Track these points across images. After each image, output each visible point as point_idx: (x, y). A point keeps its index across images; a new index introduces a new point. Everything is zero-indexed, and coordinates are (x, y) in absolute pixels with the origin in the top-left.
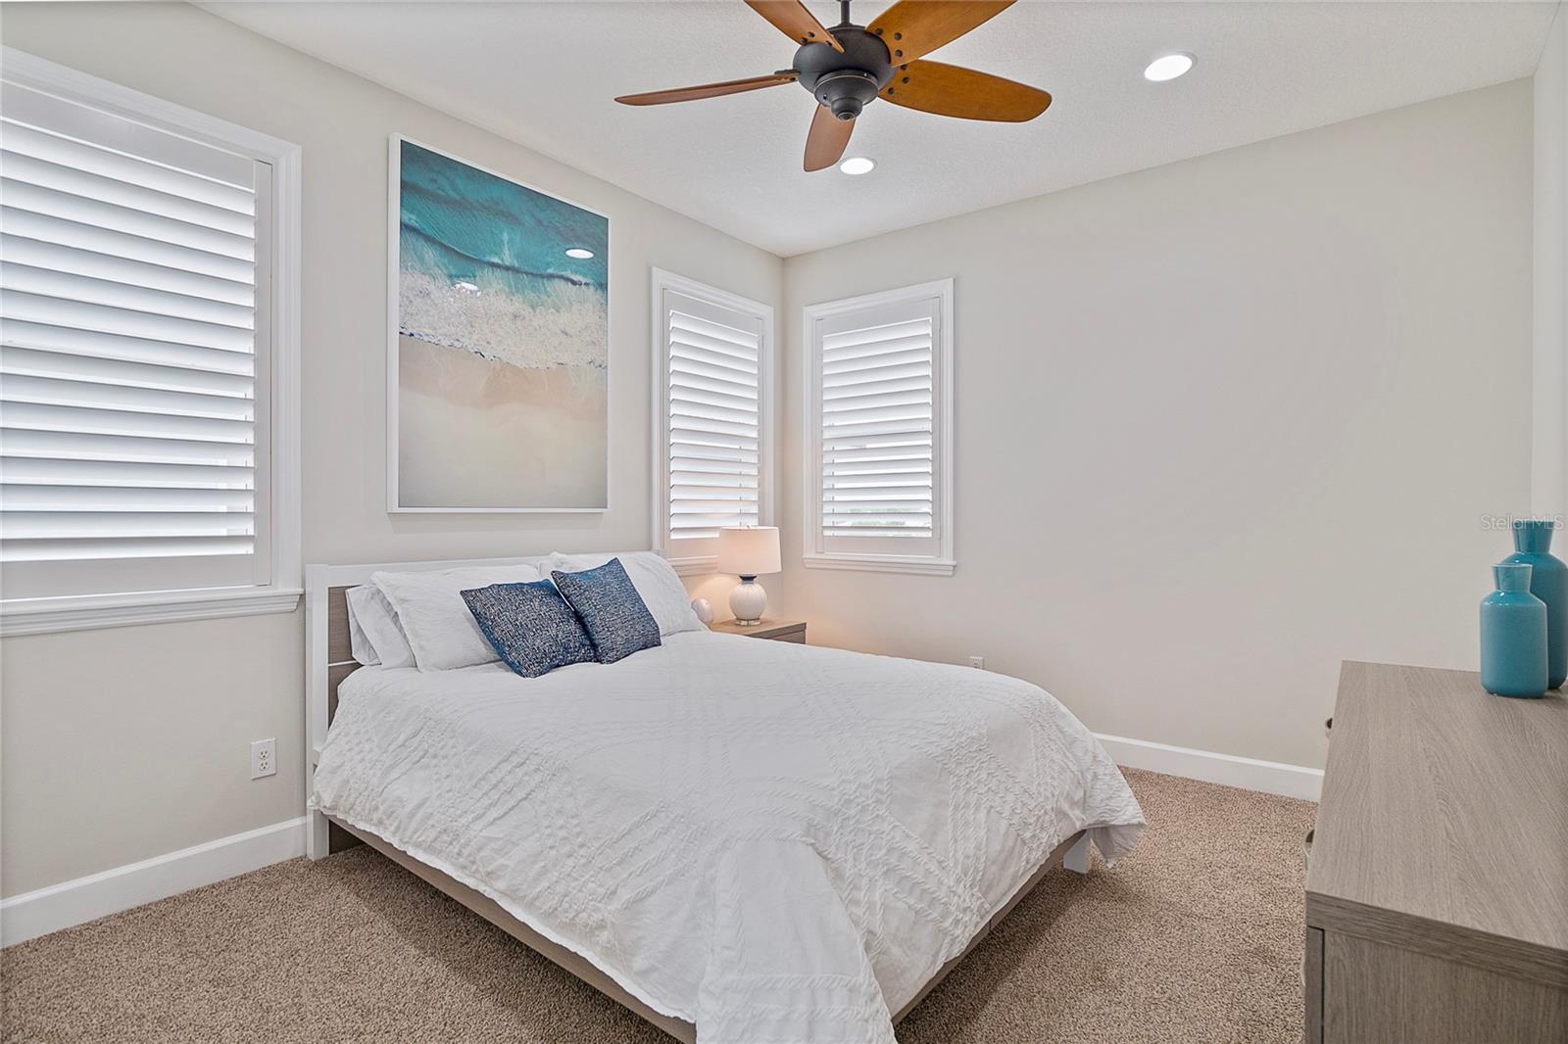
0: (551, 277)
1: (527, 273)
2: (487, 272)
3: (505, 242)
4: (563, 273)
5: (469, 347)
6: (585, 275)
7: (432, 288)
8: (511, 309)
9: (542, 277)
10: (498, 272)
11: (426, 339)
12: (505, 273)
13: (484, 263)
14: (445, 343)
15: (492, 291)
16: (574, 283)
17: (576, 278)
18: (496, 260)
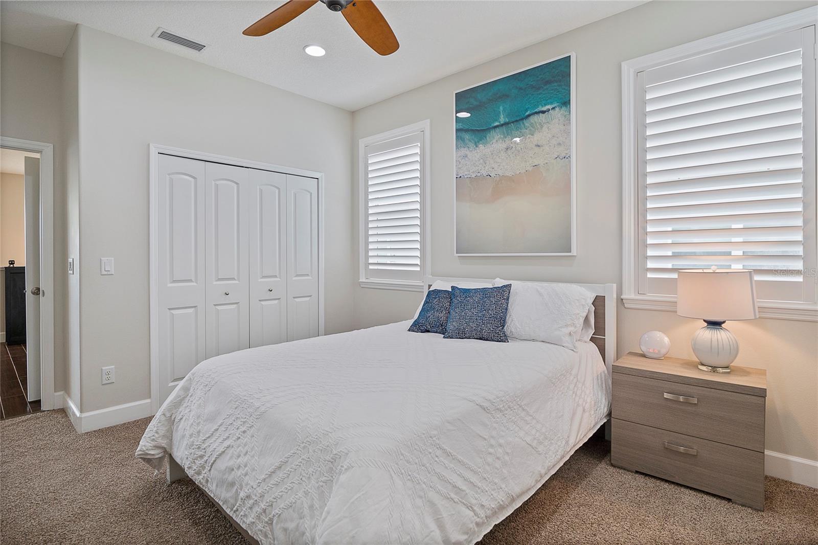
0: (529, 116)
1: (513, 122)
2: (493, 133)
3: (501, 112)
4: (536, 110)
5: (484, 174)
6: (551, 103)
7: (468, 153)
8: (505, 146)
9: (522, 119)
10: (497, 130)
11: (466, 177)
12: (501, 128)
13: (490, 128)
14: (473, 176)
15: (495, 141)
16: (543, 112)
17: (544, 109)
18: (497, 124)
